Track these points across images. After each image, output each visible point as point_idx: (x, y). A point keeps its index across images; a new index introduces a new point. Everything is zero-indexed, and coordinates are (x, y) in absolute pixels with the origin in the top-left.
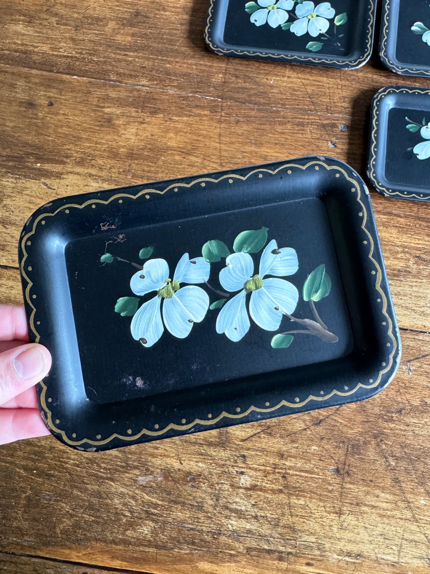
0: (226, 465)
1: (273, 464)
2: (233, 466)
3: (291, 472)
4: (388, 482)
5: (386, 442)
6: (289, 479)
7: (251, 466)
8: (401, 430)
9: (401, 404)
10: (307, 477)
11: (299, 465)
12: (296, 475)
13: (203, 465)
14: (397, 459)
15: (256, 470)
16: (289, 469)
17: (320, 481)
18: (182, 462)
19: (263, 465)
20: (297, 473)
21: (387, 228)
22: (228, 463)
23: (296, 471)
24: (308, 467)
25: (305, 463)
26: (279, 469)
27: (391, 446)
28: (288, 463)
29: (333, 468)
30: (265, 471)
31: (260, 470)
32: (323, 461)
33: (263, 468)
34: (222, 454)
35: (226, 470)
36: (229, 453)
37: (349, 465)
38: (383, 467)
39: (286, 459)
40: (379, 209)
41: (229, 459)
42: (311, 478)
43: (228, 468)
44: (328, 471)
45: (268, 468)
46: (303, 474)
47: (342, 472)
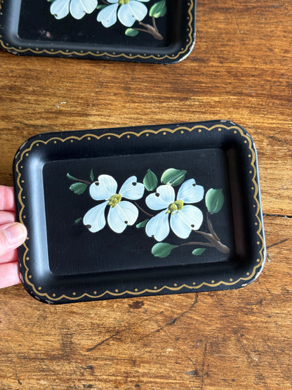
0: (71, 379)
1: (124, 372)
2: (79, 380)
3: (145, 379)
4: (252, 379)
5: (247, 336)
6: (143, 387)
7: (100, 377)
8: (263, 322)
9: (261, 295)
10: (163, 383)
11: (153, 371)
12: (151, 382)
13: (45, 383)
14: (260, 354)
15: (106, 381)
16: (143, 376)
17: (177, 386)
18: (21, 381)
19: (113, 375)
20: (152, 380)
21: (237, 109)
22: (74, 376)
23: (151, 377)
24: (163, 372)
25: (161, 368)
26: (131, 377)
27: (253, 341)
28: (141, 370)
29: (191, 370)
30: (115, 381)
31: (110, 381)
32: (179, 363)
33: (114, 378)
34: (67, 367)
35: (72, 385)
36: (74, 366)
37: (208, 366)
38: (246, 363)
39: (139, 366)
40: (228, 90)
41: (75, 373)
42: (167, 383)
43: (74, 382)
44: (186, 374)
45: (119, 378)
46: (158, 380)
47: (200, 373)
